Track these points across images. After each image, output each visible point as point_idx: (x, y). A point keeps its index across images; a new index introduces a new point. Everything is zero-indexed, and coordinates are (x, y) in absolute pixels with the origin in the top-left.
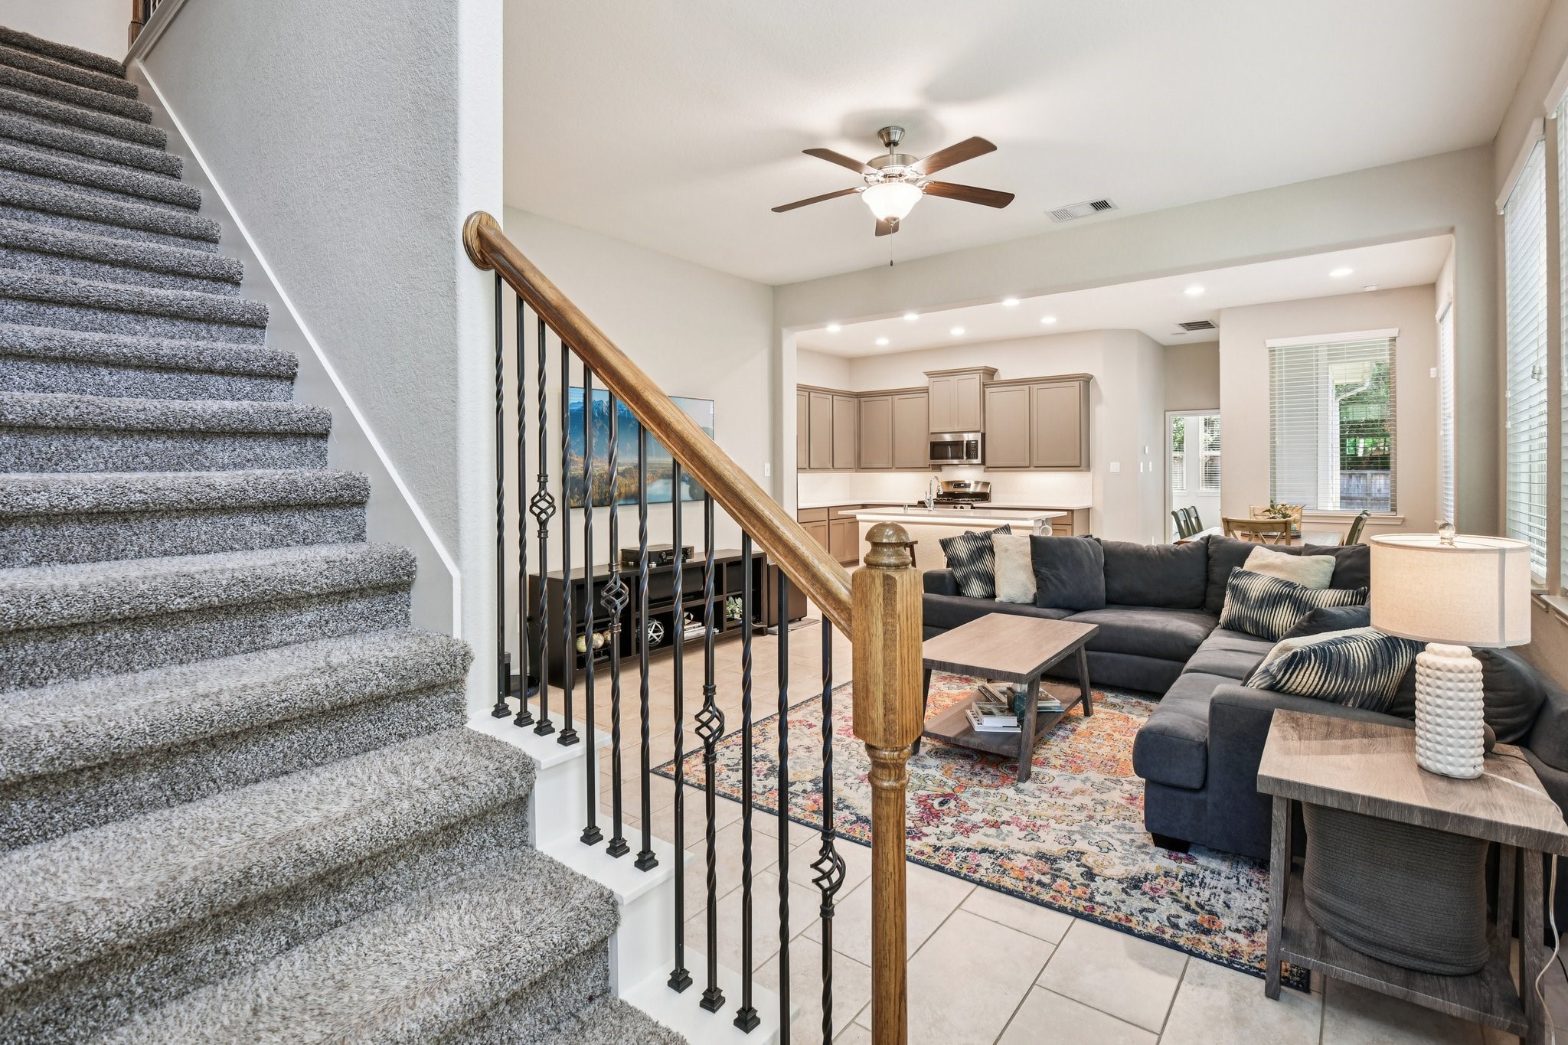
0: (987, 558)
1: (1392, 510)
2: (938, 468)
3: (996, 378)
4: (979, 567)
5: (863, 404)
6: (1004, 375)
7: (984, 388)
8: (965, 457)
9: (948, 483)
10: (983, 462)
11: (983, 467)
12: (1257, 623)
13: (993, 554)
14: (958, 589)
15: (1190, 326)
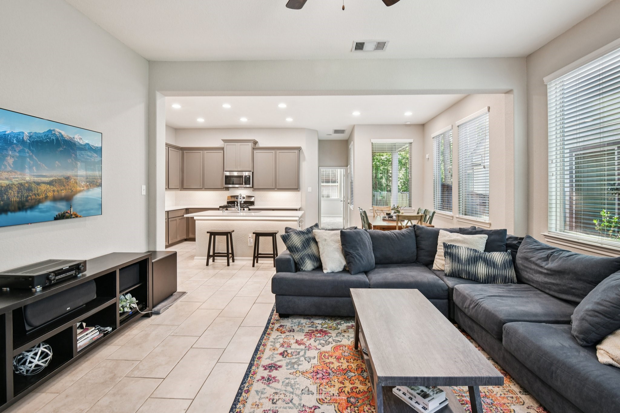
0: (313, 245)
1: (409, 207)
2: (227, 189)
3: (257, 146)
4: (308, 251)
5: (185, 154)
6: (261, 144)
7: (253, 150)
8: (244, 184)
9: (232, 197)
10: (253, 187)
11: (252, 189)
12: (469, 273)
13: (316, 243)
14: (297, 267)
15: (336, 132)
